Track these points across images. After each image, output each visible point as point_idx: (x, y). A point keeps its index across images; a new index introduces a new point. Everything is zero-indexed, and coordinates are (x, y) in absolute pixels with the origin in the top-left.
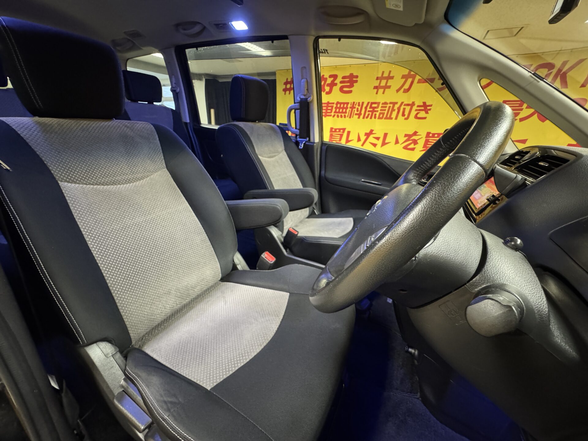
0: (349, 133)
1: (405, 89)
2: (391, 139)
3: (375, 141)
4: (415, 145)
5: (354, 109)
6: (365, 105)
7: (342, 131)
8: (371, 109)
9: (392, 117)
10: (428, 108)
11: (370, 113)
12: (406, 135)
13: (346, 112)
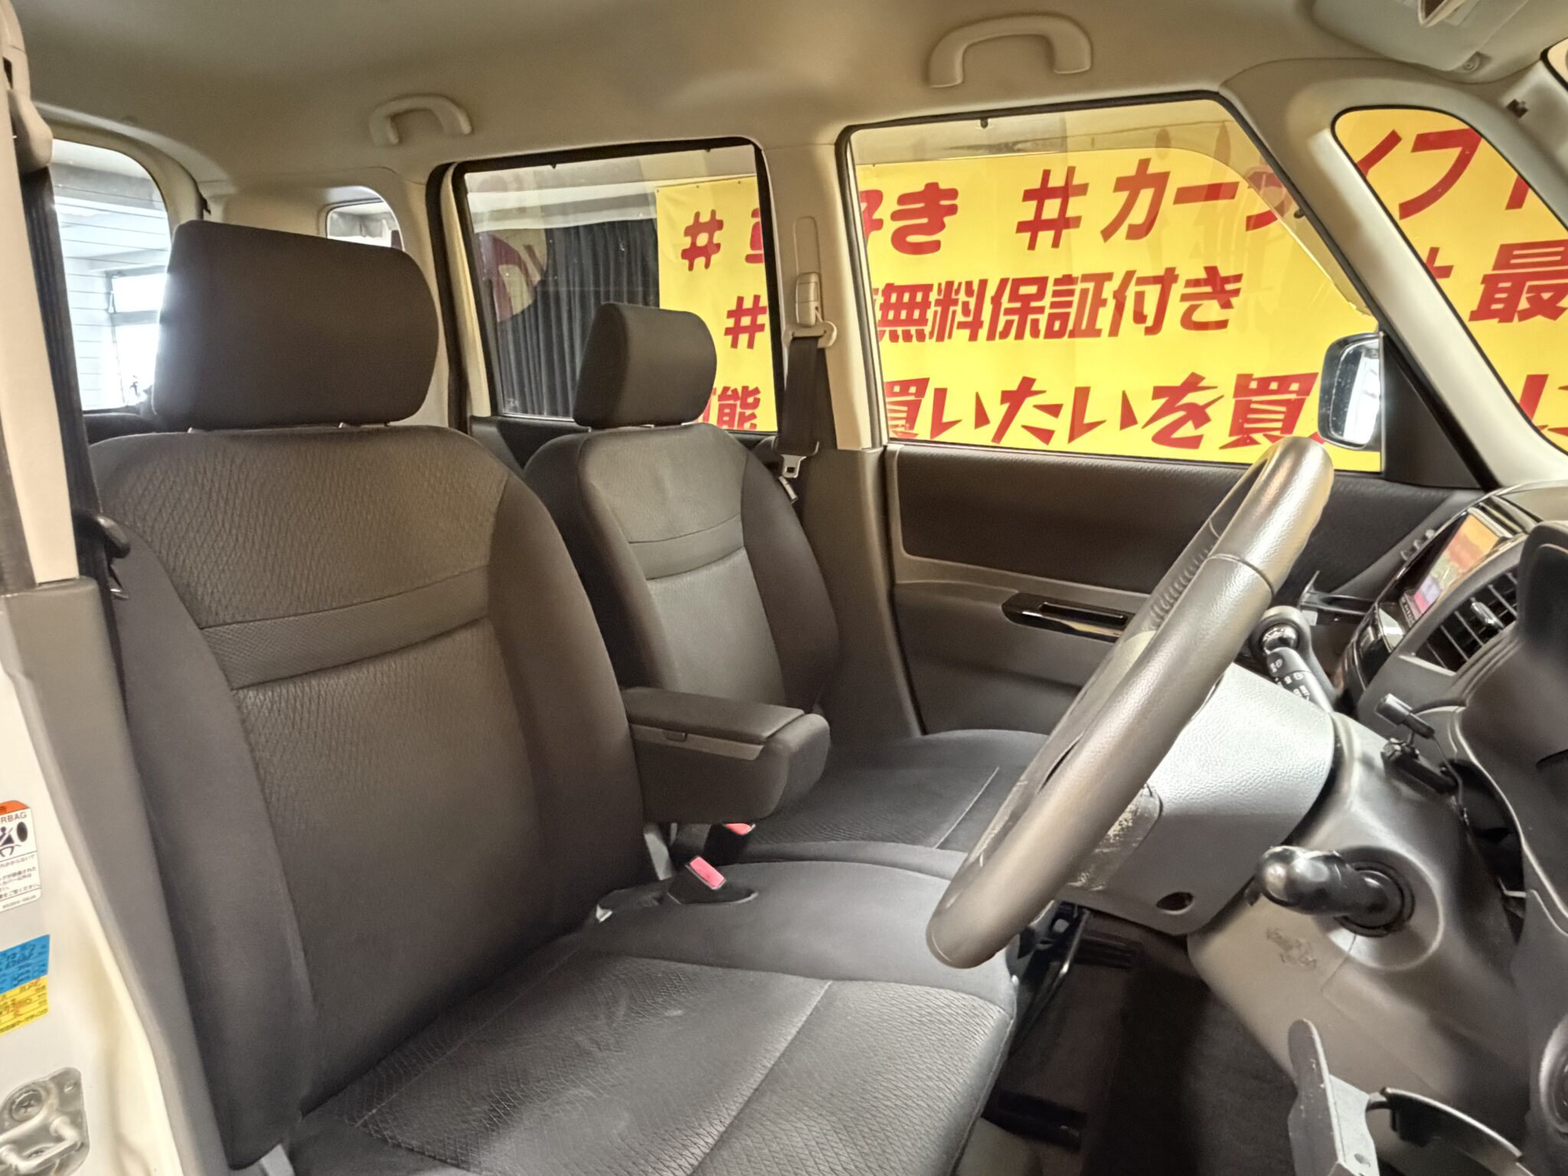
0: (941, 395)
1: (1131, 227)
2: (1102, 407)
3: (1044, 421)
4: (1197, 426)
5: (952, 309)
6: (991, 291)
7: (913, 390)
8: (1018, 305)
9: (1098, 326)
10: (1229, 287)
11: (1016, 318)
12: (1158, 392)
13: (923, 320)
